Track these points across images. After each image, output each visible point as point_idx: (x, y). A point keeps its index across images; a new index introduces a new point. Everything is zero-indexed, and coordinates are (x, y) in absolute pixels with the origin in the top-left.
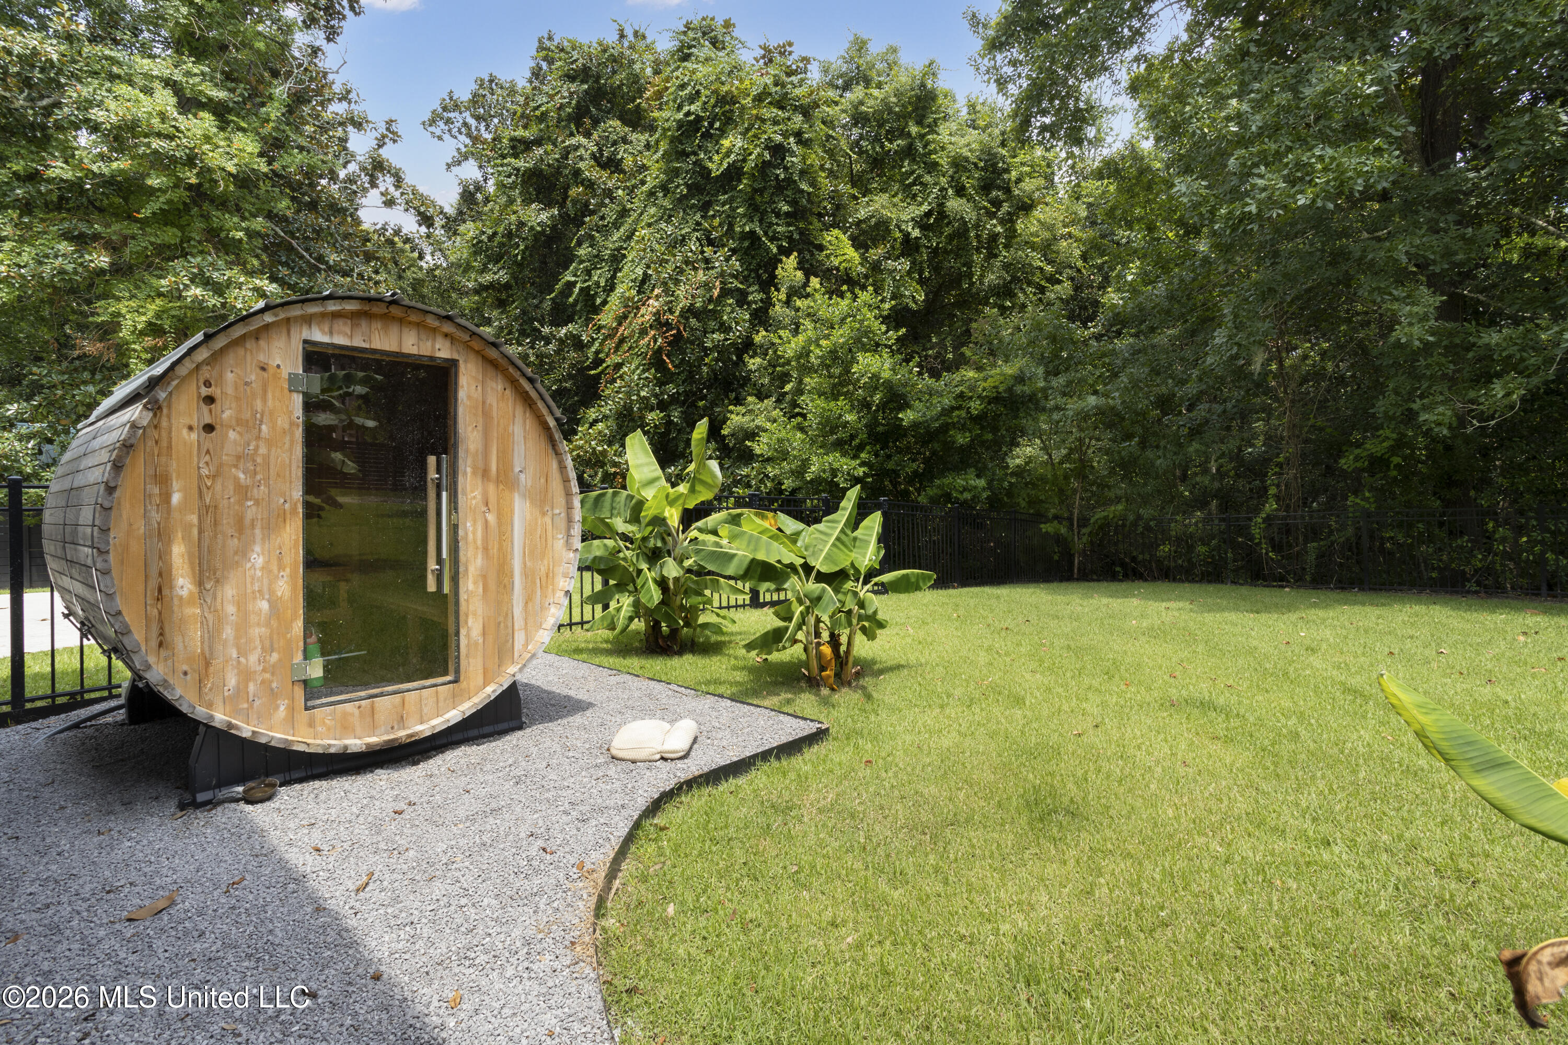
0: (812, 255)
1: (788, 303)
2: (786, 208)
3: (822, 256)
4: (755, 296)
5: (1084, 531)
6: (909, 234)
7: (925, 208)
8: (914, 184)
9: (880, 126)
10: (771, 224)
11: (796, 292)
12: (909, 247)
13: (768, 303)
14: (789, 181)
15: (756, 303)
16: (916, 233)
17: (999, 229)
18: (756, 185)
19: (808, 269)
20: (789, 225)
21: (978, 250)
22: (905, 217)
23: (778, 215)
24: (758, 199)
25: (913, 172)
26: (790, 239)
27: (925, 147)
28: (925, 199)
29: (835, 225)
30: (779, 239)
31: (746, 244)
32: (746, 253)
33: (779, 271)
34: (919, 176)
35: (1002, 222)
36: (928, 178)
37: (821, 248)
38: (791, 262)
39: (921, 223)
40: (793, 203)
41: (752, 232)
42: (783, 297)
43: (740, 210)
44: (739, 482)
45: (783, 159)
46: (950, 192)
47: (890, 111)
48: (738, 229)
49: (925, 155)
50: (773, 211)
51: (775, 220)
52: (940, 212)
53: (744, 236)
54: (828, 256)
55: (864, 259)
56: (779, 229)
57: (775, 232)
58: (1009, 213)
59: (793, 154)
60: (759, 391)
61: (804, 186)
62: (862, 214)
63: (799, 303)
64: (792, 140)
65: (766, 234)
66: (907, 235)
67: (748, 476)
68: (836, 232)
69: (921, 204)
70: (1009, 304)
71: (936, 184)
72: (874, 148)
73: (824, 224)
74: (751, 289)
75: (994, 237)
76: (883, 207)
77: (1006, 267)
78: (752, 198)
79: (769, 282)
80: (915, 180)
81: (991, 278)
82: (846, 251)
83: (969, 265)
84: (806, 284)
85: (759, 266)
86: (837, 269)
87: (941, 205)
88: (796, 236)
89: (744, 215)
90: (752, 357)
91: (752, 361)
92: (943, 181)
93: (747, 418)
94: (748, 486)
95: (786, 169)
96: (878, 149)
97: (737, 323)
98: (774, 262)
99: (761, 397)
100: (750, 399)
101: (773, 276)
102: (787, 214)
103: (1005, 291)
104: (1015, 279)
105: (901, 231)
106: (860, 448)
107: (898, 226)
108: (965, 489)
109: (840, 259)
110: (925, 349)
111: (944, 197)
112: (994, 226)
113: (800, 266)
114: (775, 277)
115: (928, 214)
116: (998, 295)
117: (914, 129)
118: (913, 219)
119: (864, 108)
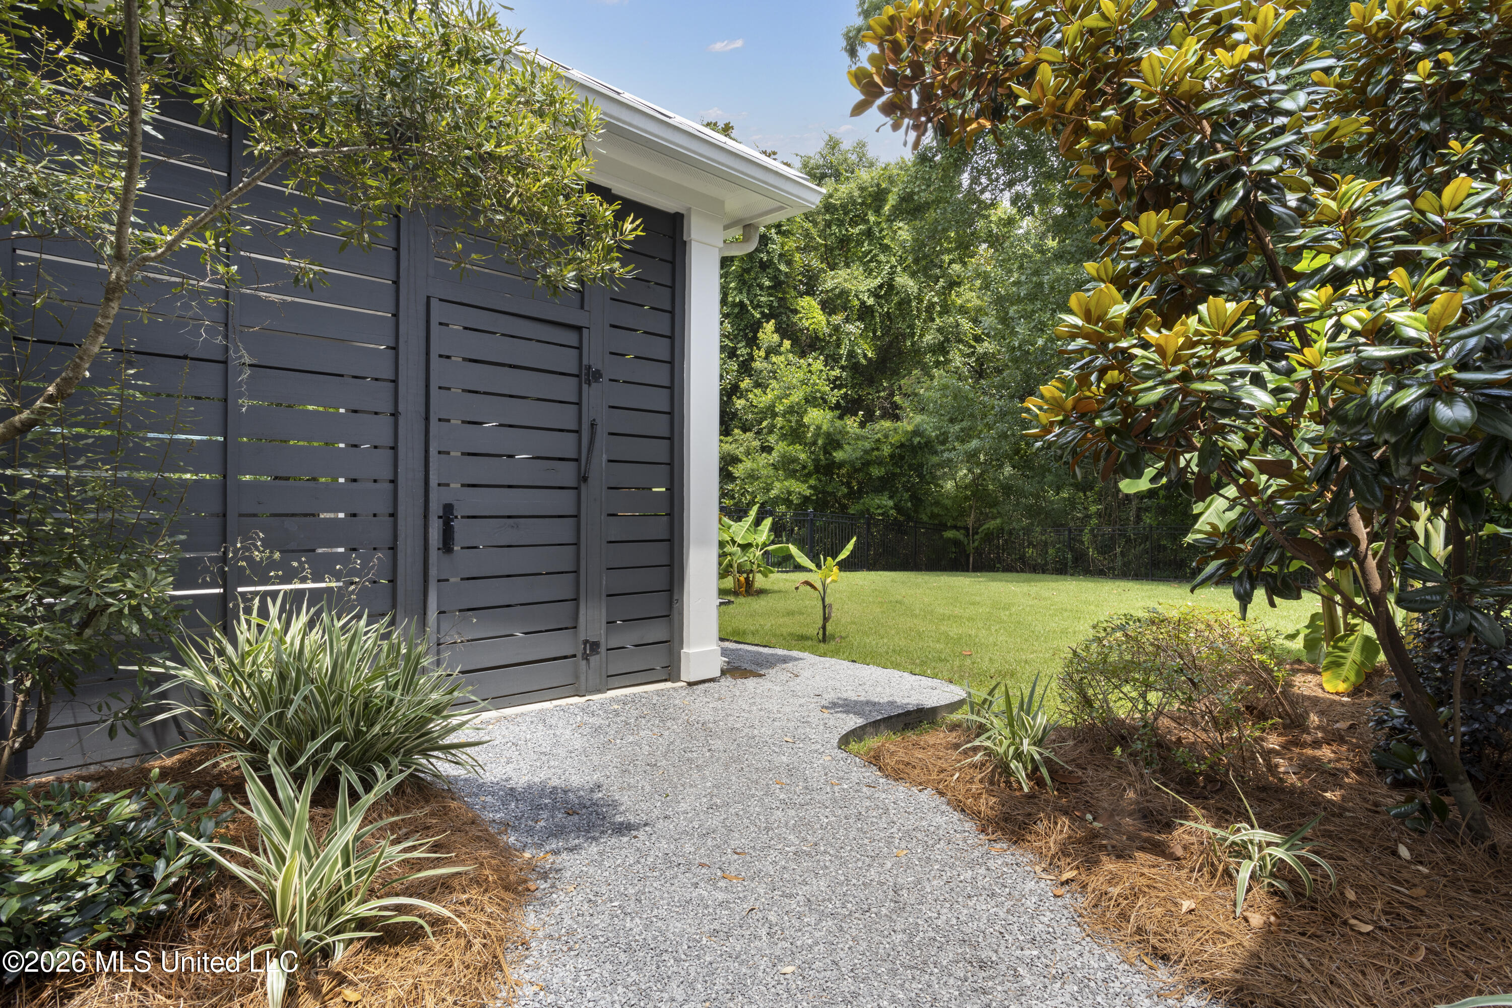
0: (788, 317)
1: (766, 358)
2: (767, 283)
3: (795, 319)
4: (743, 351)
5: (976, 537)
6: (865, 302)
7: (879, 281)
8: (871, 261)
9: (846, 214)
10: (756, 295)
11: (772, 351)
12: (865, 313)
13: (751, 358)
14: (770, 261)
15: (743, 356)
16: (871, 302)
17: (936, 299)
18: (745, 266)
19: (784, 331)
20: (770, 295)
21: (918, 317)
22: (861, 288)
23: (761, 288)
24: (746, 276)
25: (871, 251)
26: (771, 307)
27: (880, 232)
28: (879, 274)
29: (808, 293)
30: (761, 307)
31: (736, 310)
32: (736, 317)
33: (760, 335)
34: (876, 255)
35: (938, 294)
36: (882, 258)
37: (796, 312)
38: (770, 326)
39: (875, 294)
40: (774, 278)
41: (741, 303)
42: (762, 353)
43: (732, 285)
44: (726, 495)
45: (766, 245)
46: (899, 268)
47: (854, 203)
48: (730, 299)
49: (880, 238)
50: (758, 285)
51: (759, 292)
52: (889, 286)
53: (734, 305)
54: (801, 319)
55: (828, 323)
56: (762, 299)
57: (759, 301)
58: (943, 287)
59: (773, 242)
60: (744, 424)
61: (783, 267)
62: (829, 285)
63: (774, 359)
64: (773, 231)
65: (751, 302)
66: (863, 303)
67: (733, 490)
68: (808, 298)
69: (876, 277)
70: (942, 359)
71: (888, 262)
72: (840, 231)
73: (799, 292)
74: (739, 345)
75: (932, 305)
76: (845, 280)
77: (940, 330)
78: (742, 275)
79: (753, 342)
80: (872, 257)
81: (928, 338)
82: (815, 315)
83: (912, 326)
84: (780, 345)
85: (746, 326)
86: (808, 329)
87: (892, 279)
88: (775, 304)
89: (735, 289)
90: (739, 398)
91: (739, 401)
92: (893, 260)
93: (734, 446)
94: (733, 498)
95: (768, 252)
96: (844, 232)
97: (727, 373)
98: (756, 326)
99: (745, 430)
100: (736, 431)
101: (755, 338)
102: (769, 288)
103: (941, 348)
104: (947, 340)
105: (859, 299)
106: (809, 475)
107: (857, 296)
108: (879, 507)
109: (810, 321)
110: (878, 392)
111: (894, 272)
112: (931, 296)
113: (777, 330)
114: (757, 338)
115: (881, 287)
116: (934, 353)
117: (872, 218)
118: (869, 290)
119: (832, 201)
